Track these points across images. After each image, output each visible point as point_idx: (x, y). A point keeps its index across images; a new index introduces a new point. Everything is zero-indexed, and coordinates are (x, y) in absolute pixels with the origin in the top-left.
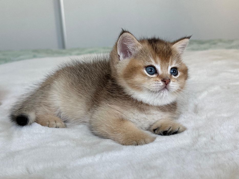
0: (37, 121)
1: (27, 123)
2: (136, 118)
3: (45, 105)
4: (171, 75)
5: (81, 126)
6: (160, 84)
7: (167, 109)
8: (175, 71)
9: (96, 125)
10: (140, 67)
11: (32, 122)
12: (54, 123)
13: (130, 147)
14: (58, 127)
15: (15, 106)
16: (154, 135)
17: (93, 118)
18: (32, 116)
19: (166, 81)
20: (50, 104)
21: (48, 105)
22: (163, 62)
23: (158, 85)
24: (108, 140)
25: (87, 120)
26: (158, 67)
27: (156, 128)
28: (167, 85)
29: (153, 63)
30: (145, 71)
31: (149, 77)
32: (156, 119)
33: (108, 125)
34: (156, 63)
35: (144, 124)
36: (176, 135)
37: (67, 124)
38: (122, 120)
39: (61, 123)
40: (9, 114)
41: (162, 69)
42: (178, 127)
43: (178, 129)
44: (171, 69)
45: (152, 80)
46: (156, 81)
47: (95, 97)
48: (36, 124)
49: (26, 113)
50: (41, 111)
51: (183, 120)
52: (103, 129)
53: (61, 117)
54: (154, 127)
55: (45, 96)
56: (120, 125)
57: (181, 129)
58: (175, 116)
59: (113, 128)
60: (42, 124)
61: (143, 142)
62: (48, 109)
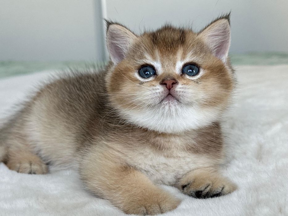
2: (151, 164)
12: (28, 165)
14: (34, 173)
16: (180, 195)
20: (25, 136)
21: (23, 138)
27: (185, 184)
32: (186, 168)
36: (216, 199)
39: (41, 166)
42: (222, 186)
43: (221, 189)
53: (42, 157)
54: (183, 182)
57: (227, 188)
61: (157, 208)
62: (23, 144)
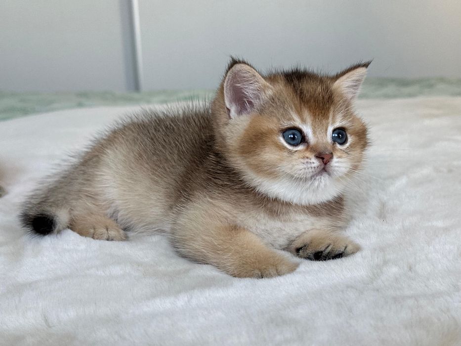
0: (72, 226)
1: (52, 230)
3: (87, 196)
4: (333, 144)
5: (156, 239)
6: (313, 163)
7: (324, 211)
8: (341, 135)
9: (183, 238)
10: (270, 132)
11: (61, 228)
12: (104, 230)
13: (247, 282)
14: (112, 240)
15: (32, 197)
16: (296, 259)
17: (179, 223)
18: (62, 216)
19: (324, 158)
20: (97, 195)
21: (92, 197)
22: (317, 120)
23: (309, 166)
24: (206, 265)
25: (167, 227)
26: (307, 130)
27: (301, 246)
28: (327, 166)
29: (298, 123)
30: (282, 140)
31: (290, 152)
32: (302, 229)
33: (206, 238)
34: (303, 121)
35: (279, 237)
36: (338, 261)
37: (130, 234)
38: (235, 228)
39: (118, 231)
40: (19, 213)
41: (314, 132)
42: (345, 245)
43: (343, 248)
44: (334, 131)
45: (296, 156)
46: (304, 158)
47: (184, 182)
48: (70, 231)
49: (51, 211)
50: (81, 207)
51: (355, 232)
52: (197, 246)
53: (118, 220)
54: (298, 244)
55: (89, 178)
56: (229, 237)
57: (350, 248)
58: (340, 224)
59: (216, 243)
60: (81, 233)
61: (273, 271)
62: (94, 204)
